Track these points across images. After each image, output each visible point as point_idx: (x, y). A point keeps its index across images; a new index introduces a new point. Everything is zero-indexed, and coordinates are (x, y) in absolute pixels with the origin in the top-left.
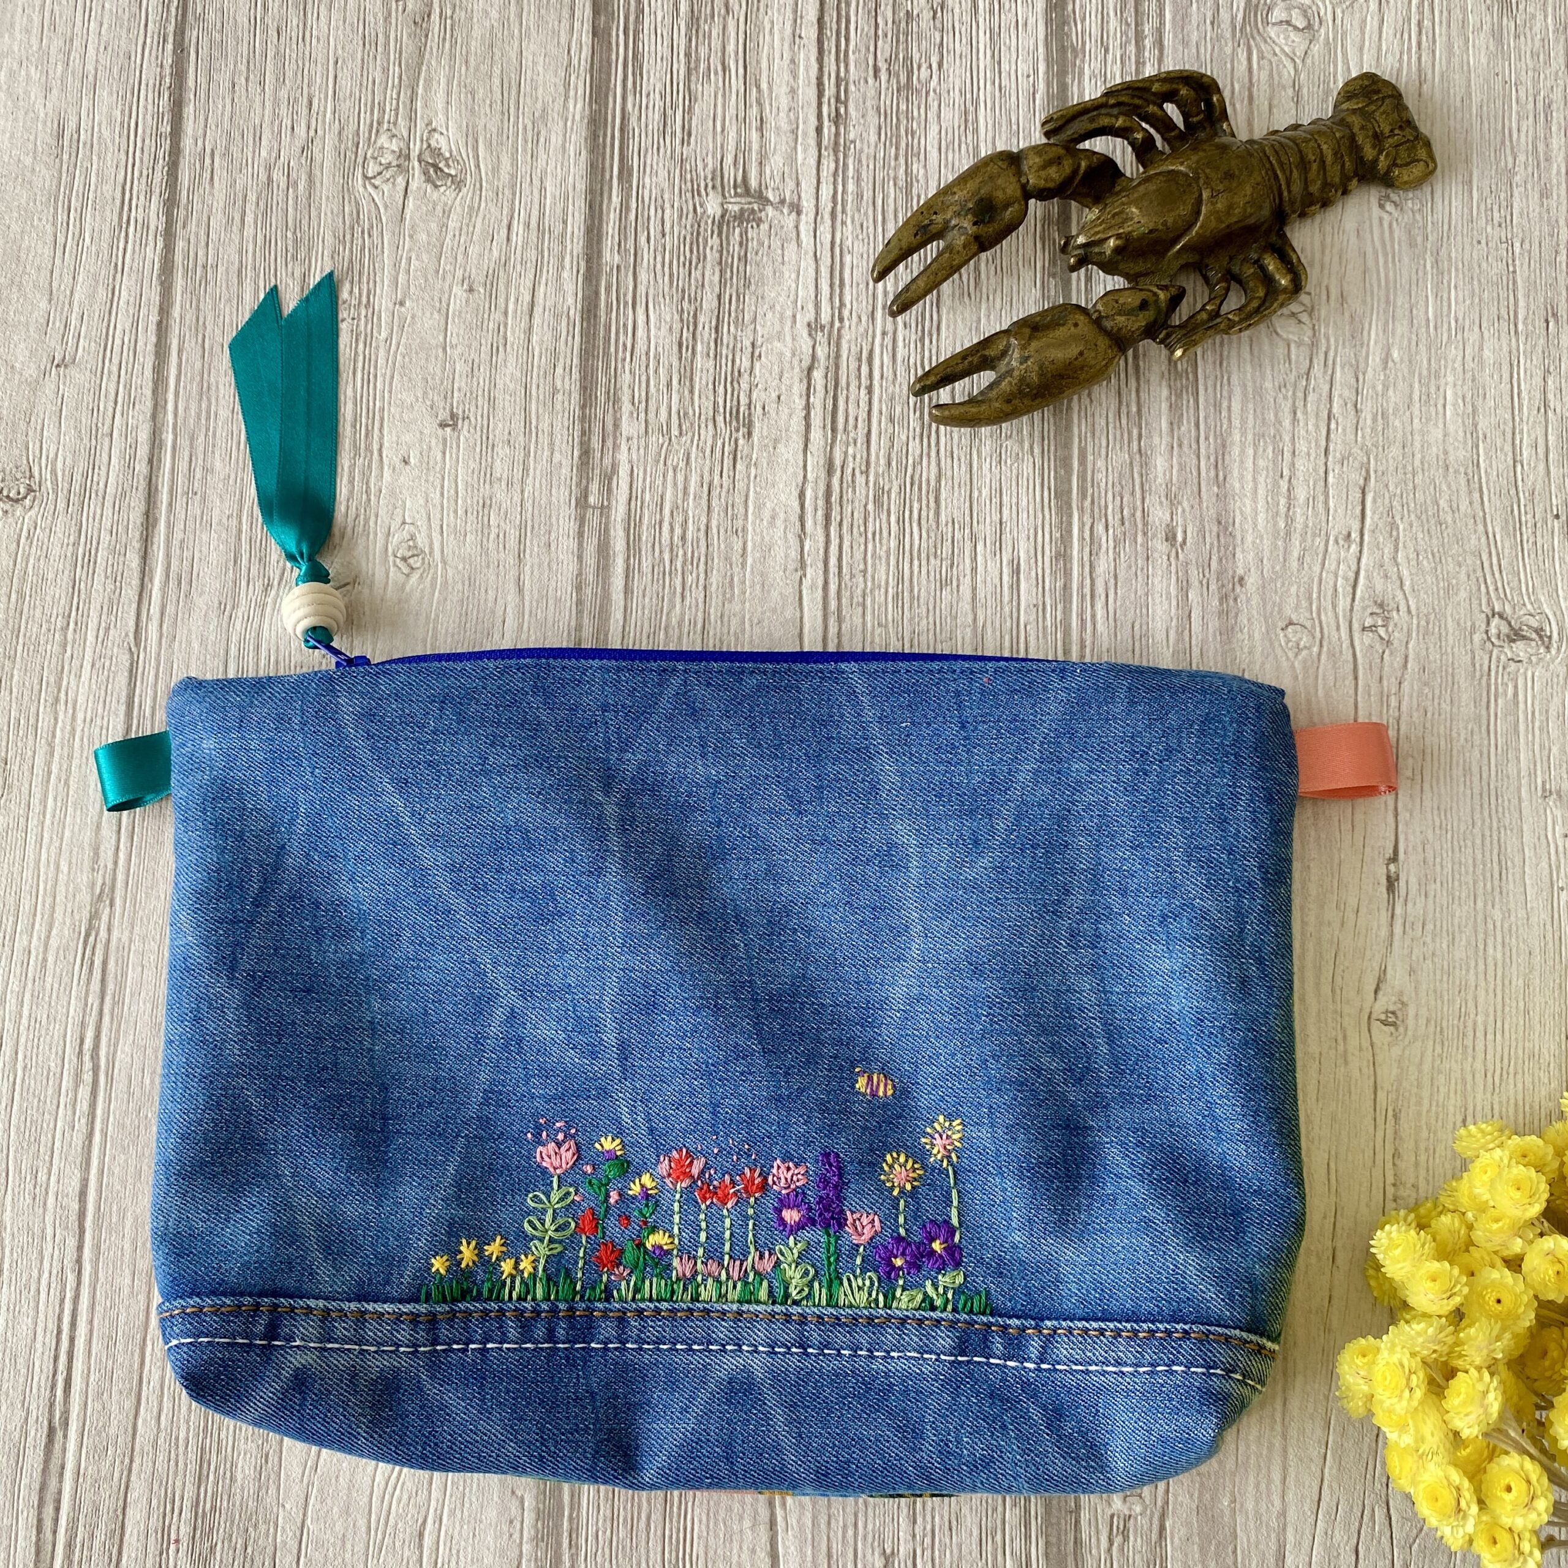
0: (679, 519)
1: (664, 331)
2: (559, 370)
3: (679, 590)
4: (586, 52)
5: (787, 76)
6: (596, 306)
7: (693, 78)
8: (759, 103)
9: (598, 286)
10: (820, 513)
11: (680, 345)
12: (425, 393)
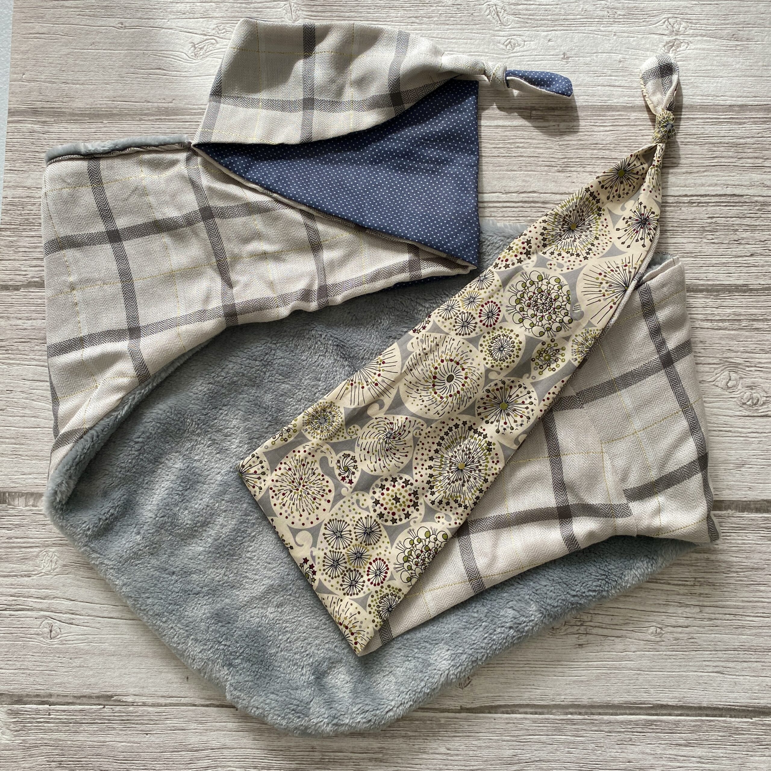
0: (526, 145)
1: (603, 138)
2: (587, 97)
3: (498, 146)
4: (722, 103)
5: (709, 182)
6: (613, 111)
7: (710, 145)
8: (698, 172)
9: (622, 111)
10: (527, 199)
11: (596, 144)
12: (578, 46)
